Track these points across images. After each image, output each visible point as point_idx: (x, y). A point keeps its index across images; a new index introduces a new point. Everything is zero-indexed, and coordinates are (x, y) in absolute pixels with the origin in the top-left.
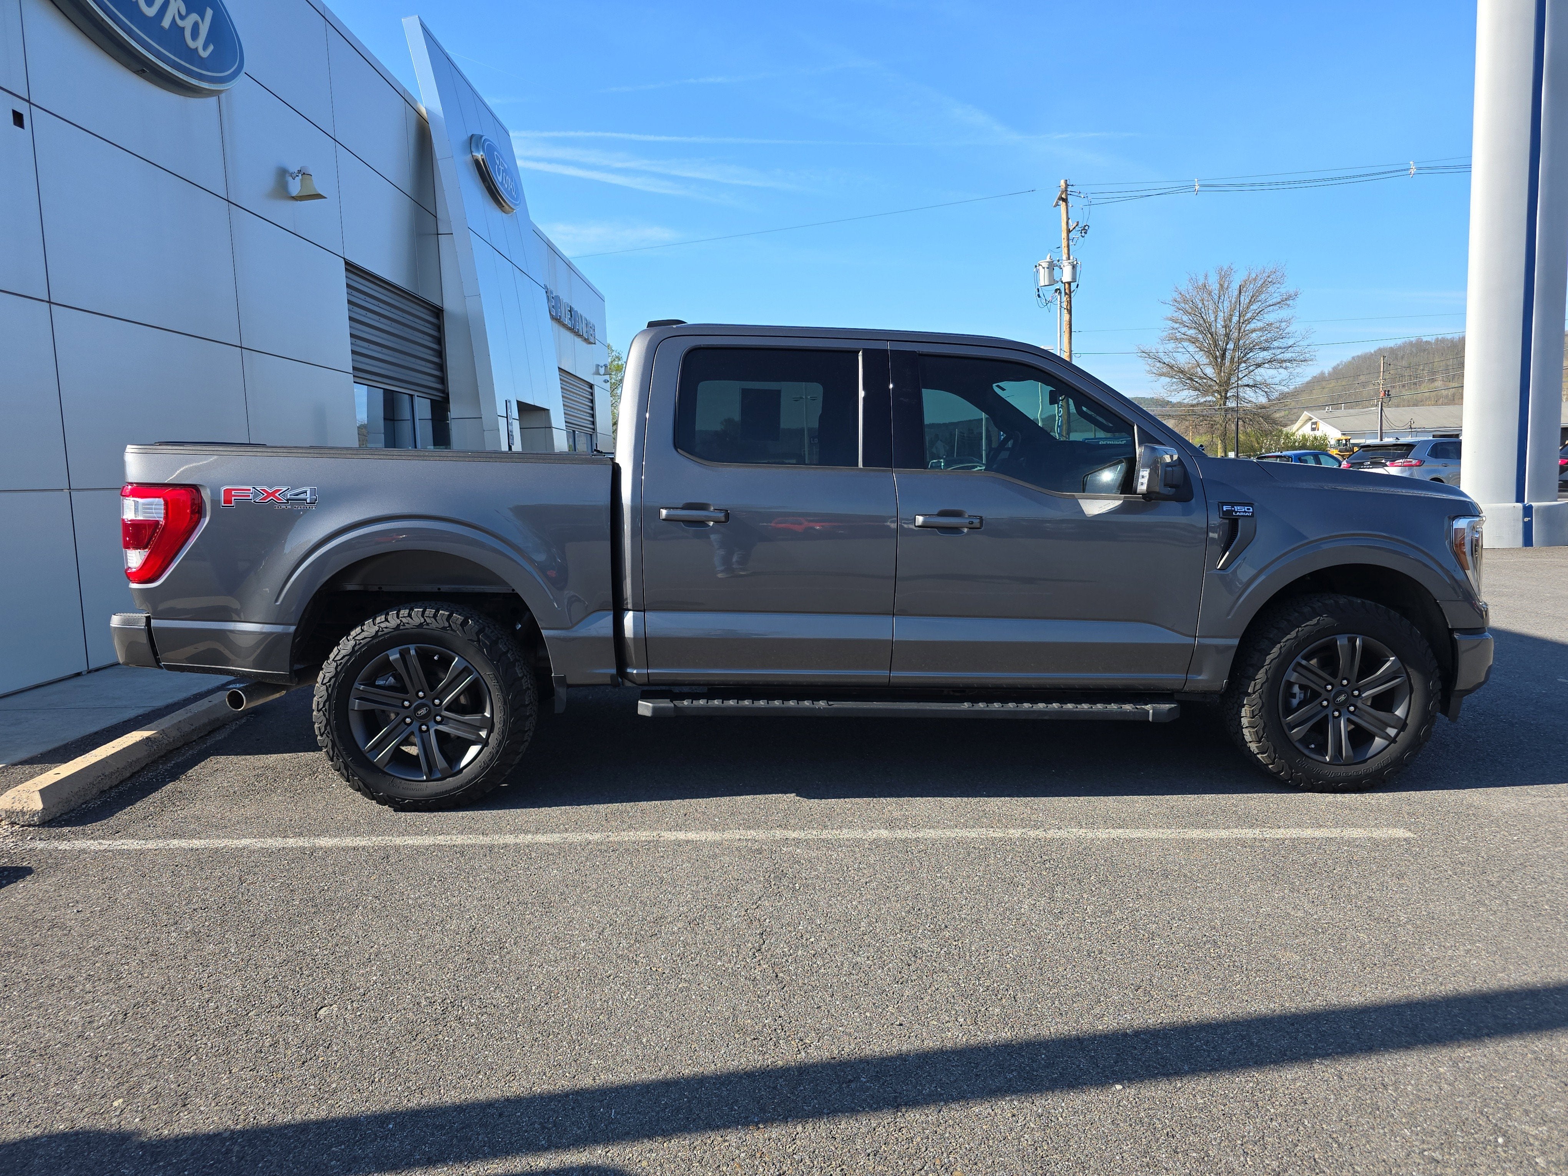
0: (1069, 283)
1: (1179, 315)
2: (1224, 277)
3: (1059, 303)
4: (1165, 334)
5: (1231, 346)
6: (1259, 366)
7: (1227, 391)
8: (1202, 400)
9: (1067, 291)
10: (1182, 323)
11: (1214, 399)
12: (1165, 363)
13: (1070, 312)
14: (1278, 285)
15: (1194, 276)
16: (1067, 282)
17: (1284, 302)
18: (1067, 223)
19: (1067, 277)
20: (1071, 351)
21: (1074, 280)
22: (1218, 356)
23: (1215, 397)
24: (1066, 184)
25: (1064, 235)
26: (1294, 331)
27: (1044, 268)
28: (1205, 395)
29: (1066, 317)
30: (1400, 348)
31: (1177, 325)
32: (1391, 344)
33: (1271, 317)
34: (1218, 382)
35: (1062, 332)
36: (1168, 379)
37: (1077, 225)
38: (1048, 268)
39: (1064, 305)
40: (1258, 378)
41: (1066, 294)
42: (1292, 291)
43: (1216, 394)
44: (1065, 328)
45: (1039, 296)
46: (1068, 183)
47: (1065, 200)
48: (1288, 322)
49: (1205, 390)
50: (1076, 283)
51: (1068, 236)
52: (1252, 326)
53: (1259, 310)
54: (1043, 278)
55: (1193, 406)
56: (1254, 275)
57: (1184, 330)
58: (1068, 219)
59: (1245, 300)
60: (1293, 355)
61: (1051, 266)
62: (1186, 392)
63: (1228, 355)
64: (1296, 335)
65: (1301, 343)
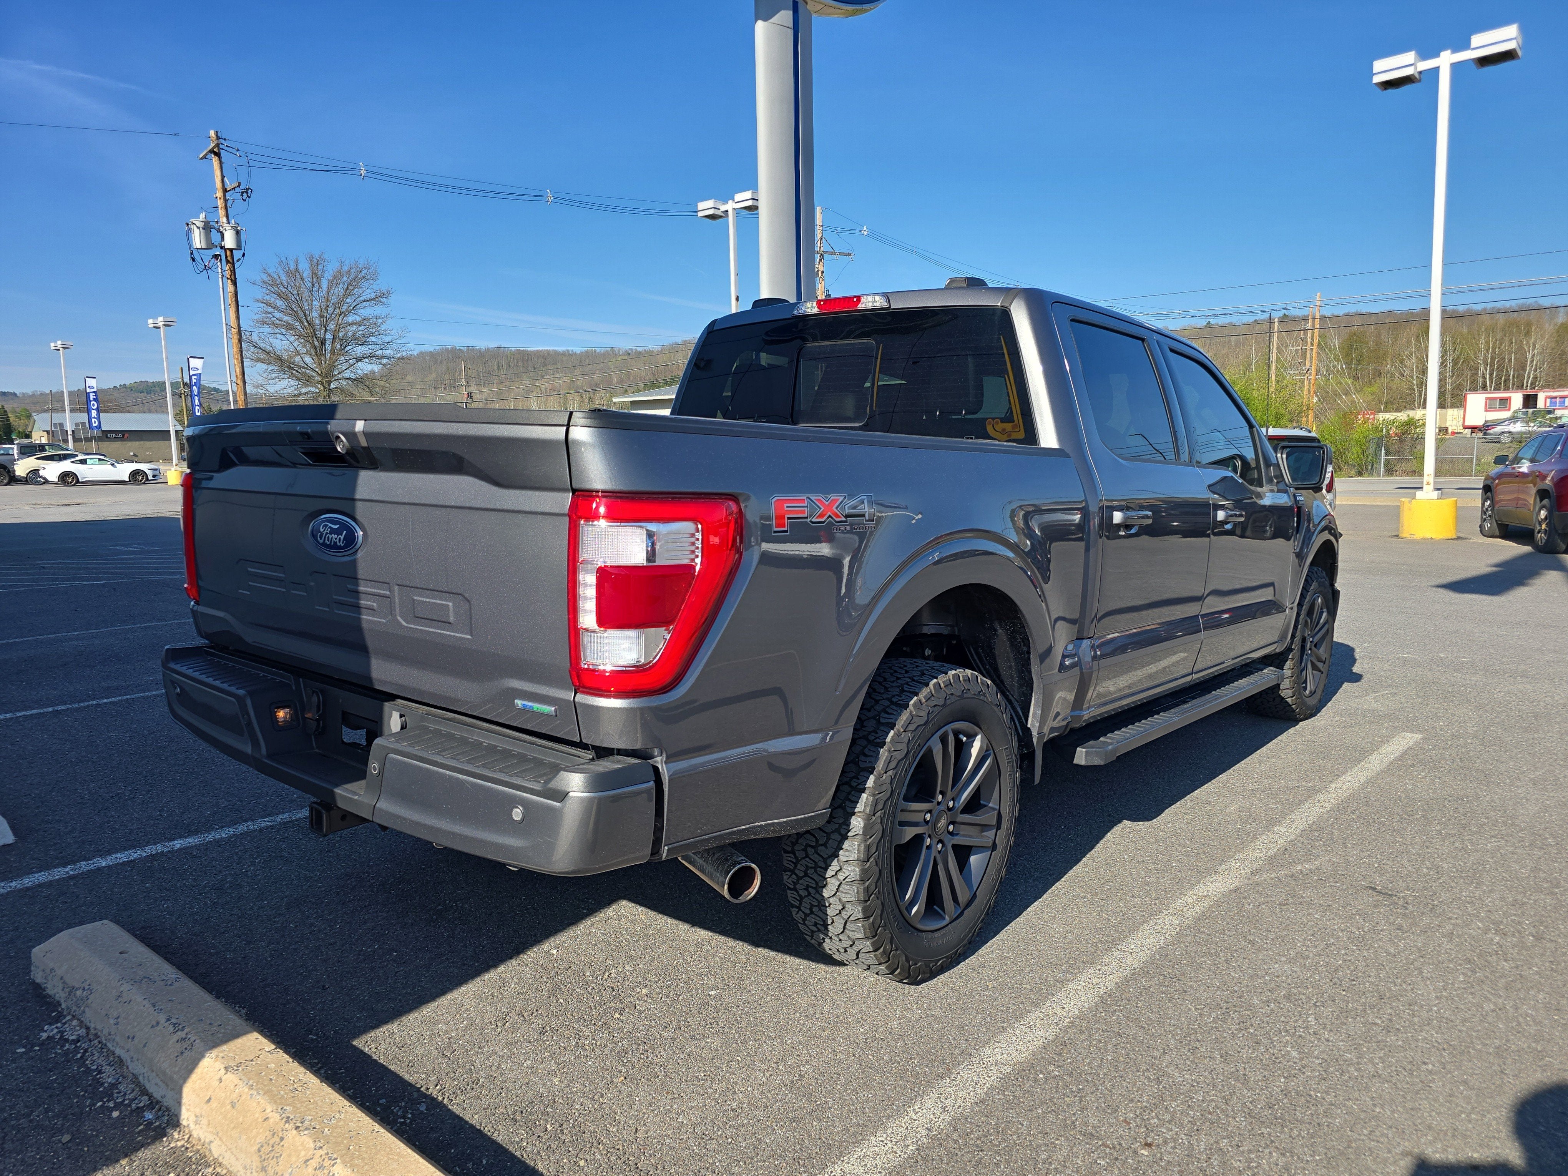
0: (231, 250)
1: (272, 299)
2: (316, 265)
3: (220, 270)
4: (257, 317)
5: (329, 336)
6: (359, 360)
7: (329, 383)
8: (304, 390)
9: (229, 258)
10: (276, 308)
11: (317, 390)
12: (260, 348)
13: (234, 283)
14: (371, 282)
15: (283, 259)
16: (229, 249)
17: (379, 298)
18: (223, 181)
19: (229, 241)
20: (239, 328)
21: (239, 247)
22: (319, 348)
23: (318, 388)
24: (217, 136)
25: (219, 194)
26: (390, 328)
27: (198, 228)
28: (307, 386)
29: (230, 288)
30: (439, 353)
31: (270, 309)
32: (431, 349)
33: (367, 312)
34: (320, 372)
35: (227, 305)
36: (264, 366)
37: (239, 186)
38: (204, 229)
39: (227, 274)
40: (359, 372)
41: (228, 262)
42: (384, 289)
43: (319, 386)
44: (230, 300)
45: (193, 260)
46: (219, 135)
47: (217, 154)
48: (385, 318)
49: (308, 380)
50: (241, 252)
51: (225, 196)
52: (351, 319)
53: (355, 304)
54: (198, 240)
55: (295, 396)
56: (345, 268)
57: (278, 315)
58: (223, 177)
59: (339, 291)
60: (391, 352)
61: (207, 227)
62: (285, 382)
63: (328, 346)
64: (392, 333)
65: (398, 341)
